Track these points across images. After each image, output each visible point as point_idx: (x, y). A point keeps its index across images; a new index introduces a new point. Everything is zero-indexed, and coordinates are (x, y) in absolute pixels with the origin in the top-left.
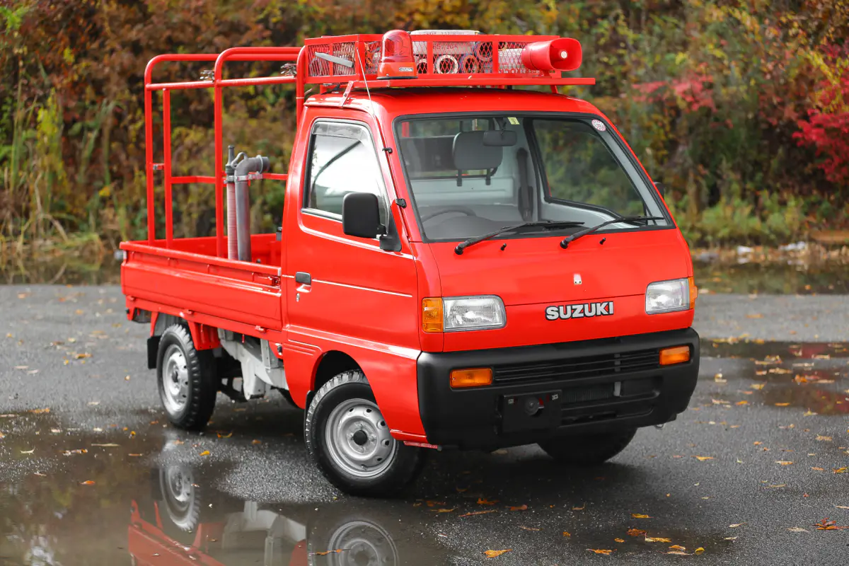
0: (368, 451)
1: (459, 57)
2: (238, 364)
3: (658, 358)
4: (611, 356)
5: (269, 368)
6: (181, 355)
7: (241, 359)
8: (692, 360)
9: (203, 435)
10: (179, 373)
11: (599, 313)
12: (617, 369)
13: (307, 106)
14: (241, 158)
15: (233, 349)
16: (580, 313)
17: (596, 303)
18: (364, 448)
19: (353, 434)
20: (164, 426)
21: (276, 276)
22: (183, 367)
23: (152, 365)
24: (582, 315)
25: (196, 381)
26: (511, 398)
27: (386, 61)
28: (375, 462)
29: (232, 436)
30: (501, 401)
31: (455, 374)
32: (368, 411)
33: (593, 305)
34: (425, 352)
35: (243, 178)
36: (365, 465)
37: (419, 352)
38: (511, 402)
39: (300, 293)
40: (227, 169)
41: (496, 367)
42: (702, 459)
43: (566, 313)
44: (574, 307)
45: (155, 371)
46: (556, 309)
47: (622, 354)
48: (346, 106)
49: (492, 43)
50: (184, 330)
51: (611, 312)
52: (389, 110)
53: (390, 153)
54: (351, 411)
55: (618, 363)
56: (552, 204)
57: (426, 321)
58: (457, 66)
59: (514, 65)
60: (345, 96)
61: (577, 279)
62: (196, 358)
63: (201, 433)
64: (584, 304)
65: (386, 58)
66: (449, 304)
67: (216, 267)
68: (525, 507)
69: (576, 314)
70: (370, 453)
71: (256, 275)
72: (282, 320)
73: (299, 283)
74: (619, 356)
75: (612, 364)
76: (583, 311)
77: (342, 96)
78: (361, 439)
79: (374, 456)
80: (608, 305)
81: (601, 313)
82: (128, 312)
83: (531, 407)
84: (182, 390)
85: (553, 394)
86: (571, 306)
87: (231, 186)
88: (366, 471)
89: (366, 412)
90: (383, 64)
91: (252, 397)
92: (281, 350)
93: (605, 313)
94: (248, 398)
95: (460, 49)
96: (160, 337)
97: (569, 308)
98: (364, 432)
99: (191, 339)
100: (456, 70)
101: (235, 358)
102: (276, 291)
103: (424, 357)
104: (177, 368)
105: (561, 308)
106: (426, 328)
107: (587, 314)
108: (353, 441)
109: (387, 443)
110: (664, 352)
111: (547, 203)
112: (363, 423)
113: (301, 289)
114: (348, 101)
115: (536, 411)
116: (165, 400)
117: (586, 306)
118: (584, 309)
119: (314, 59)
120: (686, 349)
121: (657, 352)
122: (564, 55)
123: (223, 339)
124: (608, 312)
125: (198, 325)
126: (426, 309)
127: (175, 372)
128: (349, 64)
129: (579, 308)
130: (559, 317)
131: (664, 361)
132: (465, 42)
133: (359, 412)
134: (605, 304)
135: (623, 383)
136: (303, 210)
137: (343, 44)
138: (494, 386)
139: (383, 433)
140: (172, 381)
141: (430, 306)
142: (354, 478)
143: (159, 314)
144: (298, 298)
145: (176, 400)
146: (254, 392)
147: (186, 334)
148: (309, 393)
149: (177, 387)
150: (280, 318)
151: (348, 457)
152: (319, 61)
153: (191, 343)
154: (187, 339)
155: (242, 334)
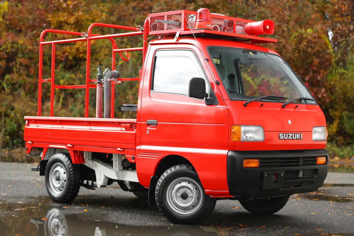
0: (185, 203)
2: (94, 171)
3: (316, 161)
4: (298, 158)
5: (117, 170)
6: (61, 168)
8: (327, 163)
9: (74, 205)
10: (60, 176)
11: (297, 138)
12: (301, 164)
13: (150, 44)
14: (107, 71)
15: (89, 163)
16: (291, 137)
17: (296, 133)
18: (186, 201)
19: (180, 195)
20: (50, 202)
21: (134, 123)
22: (63, 173)
23: (42, 174)
24: (292, 138)
25: (72, 179)
26: (266, 174)
27: (199, 21)
28: (191, 207)
29: (88, 205)
30: (262, 174)
31: (245, 161)
32: (189, 183)
33: (295, 134)
34: (231, 151)
35: (108, 80)
36: (185, 209)
37: (228, 151)
38: (266, 175)
39: (149, 130)
40: (97, 77)
41: (260, 159)
42: (313, 213)
43: (286, 137)
44: (289, 134)
45: (43, 177)
46: (283, 135)
47: (304, 158)
48: (176, 42)
49: (233, 21)
50: (65, 155)
51: (301, 138)
52: (202, 44)
53: (208, 61)
54: (180, 183)
55: (301, 161)
57: (233, 136)
59: (241, 32)
60: (176, 38)
61: (290, 122)
62: (72, 168)
63: (73, 204)
64: (292, 134)
66: (243, 128)
67: (90, 123)
68: (264, 227)
69: (290, 138)
70: (189, 203)
71: (119, 124)
73: (148, 125)
74: (302, 158)
75: (298, 162)
78: (184, 197)
79: (191, 205)
80: (300, 135)
82: (27, 149)
83: (272, 179)
84: (62, 184)
85: (281, 173)
86: (288, 133)
87: (99, 84)
88: (185, 212)
89: (187, 184)
91: (102, 186)
92: (134, 158)
93: (299, 138)
94: (99, 186)
95: (221, 23)
96: (47, 161)
97: (287, 134)
98: (187, 194)
99: (70, 159)
100: (219, 31)
102: (133, 130)
103: (230, 153)
104: (59, 174)
105: (285, 134)
106: (233, 139)
107: (294, 138)
108: (181, 198)
109: (198, 198)
110: (319, 158)
112: (185, 189)
113: (148, 128)
114: (177, 40)
115: (274, 181)
116: (50, 190)
117: (293, 134)
118: (292, 136)
119: (154, 23)
120: (325, 158)
121: (316, 158)
122: (268, 27)
123: (87, 159)
124: (300, 138)
125: (75, 152)
126: (233, 130)
127: (58, 176)
128: (178, 24)
129: (291, 135)
130: (284, 138)
131: (318, 162)
132: (223, 19)
133: (184, 184)
135: (304, 170)
136: (151, 91)
137: (173, 15)
138: (260, 168)
139: (196, 193)
140: (56, 180)
141: (235, 129)
142: (181, 215)
143: (48, 148)
144: (148, 133)
145: (58, 190)
146: (103, 184)
147: (66, 157)
148: (152, 177)
149: (59, 183)
150: (135, 143)
151: (177, 206)
152: (157, 24)
153: (69, 161)
154: (67, 159)
155: (107, 153)
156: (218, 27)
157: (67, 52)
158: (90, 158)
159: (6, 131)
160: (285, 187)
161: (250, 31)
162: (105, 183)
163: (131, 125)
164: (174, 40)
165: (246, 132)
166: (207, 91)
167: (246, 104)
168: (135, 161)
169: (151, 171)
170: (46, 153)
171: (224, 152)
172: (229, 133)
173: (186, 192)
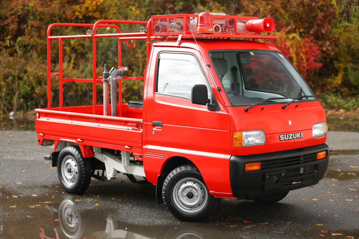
0: (191, 202)
1: (221, 25)
2: (104, 164)
3: (316, 157)
4: (299, 157)
5: (126, 165)
6: (72, 160)
7: (104, 161)
8: (327, 157)
10: (71, 169)
11: (298, 137)
12: (302, 162)
13: (154, 46)
14: (113, 70)
15: (99, 157)
18: (192, 199)
19: (186, 194)
20: (63, 193)
21: (140, 123)
22: (74, 166)
23: (54, 165)
24: (292, 138)
25: (83, 172)
26: (268, 175)
27: (200, 26)
28: (197, 206)
30: (264, 177)
31: (247, 165)
32: (194, 183)
33: (296, 134)
34: (233, 156)
35: (114, 79)
36: (191, 207)
37: (230, 156)
38: (268, 177)
39: (155, 130)
40: (103, 75)
41: (262, 162)
42: (315, 200)
43: (287, 138)
44: (289, 135)
45: (56, 168)
46: (283, 136)
47: (305, 155)
48: (179, 46)
49: (234, 19)
50: (75, 148)
52: (203, 48)
53: (210, 67)
54: (185, 183)
55: (302, 159)
56: (249, 91)
57: (235, 141)
58: (220, 28)
59: (242, 29)
60: (179, 41)
61: (290, 123)
62: (82, 161)
63: (85, 196)
64: (293, 134)
65: (200, 24)
66: (244, 134)
67: (97, 120)
68: (267, 223)
69: (290, 138)
70: (194, 202)
71: (125, 123)
72: (142, 143)
73: (154, 126)
74: (303, 156)
75: (299, 160)
76: (292, 137)
77: (176, 42)
78: (190, 196)
79: (197, 203)
80: (301, 134)
81: (299, 138)
82: (39, 141)
83: (274, 179)
84: (74, 176)
85: (283, 173)
86: (288, 134)
87: (106, 82)
88: (191, 210)
89: (193, 184)
90: (199, 27)
91: (112, 178)
92: (141, 157)
93: (300, 137)
94: (109, 179)
95: (223, 22)
96: (59, 153)
97: (288, 135)
98: (193, 193)
99: (80, 152)
100: (220, 31)
101: (102, 161)
102: (139, 129)
103: (233, 158)
104: (70, 166)
105: (285, 135)
106: (235, 145)
107: (294, 138)
108: (186, 197)
109: (203, 197)
110: (319, 154)
111: (247, 91)
112: (191, 188)
113: (154, 129)
114: (180, 44)
115: (276, 181)
116: (63, 181)
117: (294, 134)
118: (293, 136)
119: (156, 25)
120: (325, 152)
121: (316, 154)
122: (268, 25)
123: (96, 152)
124: (301, 136)
125: (84, 146)
126: (235, 136)
127: (69, 168)
128: (179, 27)
129: (291, 135)
130: (285, 139)
131: (319, 157)
133: (189, 184)
134: (300, 133)
135: (304, 168)
136: (156, 93)
137: (175, 18)
138: (261, 170)
139: (202, 192)
140: (68, 172)
141: (236, 135)
142: (187, 214)
143: (59, 141)
144: (153, 133)
145: (70, 181)
146: (113, 176)
147: (77, 150)
148: (159, 176)
149: (70, 175)
150: (141, 142)
151: (183, 204)
152: (159, 26)
153: (80, 154)
154: (77, 153)
155: (115, 150)
156: (220, 26)
157: (77, 11)
158: (100, 152)
159: (20, 94)
160: (287, 185)
161: (251, 29)
162: (115, 176)
163: (137, 125)
164: (176, 44)
165: (247, 137)
166: (210, 96)
167: (247, 109)
168: (142, 159)
169: (158, 169)
170: (58, 146)
171: (227, 157)
172: (231, 139)
173: (192, 191)
